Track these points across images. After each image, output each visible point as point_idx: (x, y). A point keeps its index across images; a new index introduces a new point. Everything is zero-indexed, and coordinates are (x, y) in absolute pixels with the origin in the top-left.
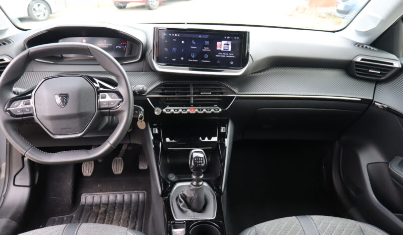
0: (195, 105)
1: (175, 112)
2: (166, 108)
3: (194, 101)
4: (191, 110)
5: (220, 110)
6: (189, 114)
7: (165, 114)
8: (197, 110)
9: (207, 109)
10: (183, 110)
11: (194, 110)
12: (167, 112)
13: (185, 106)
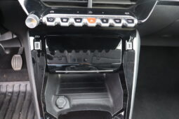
0: (96, 12)
1: (62, 24)
2: (49, 16)
3: (94, 5)
4: (89, 20)
5: (136, 21)
6: (85, 26)
7: (45, 25)
8: (98, 21)
9: (115, 20)
10: (75, 19)
11: (94, 21)
12: (49, 24)
13: (80, 13)
